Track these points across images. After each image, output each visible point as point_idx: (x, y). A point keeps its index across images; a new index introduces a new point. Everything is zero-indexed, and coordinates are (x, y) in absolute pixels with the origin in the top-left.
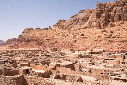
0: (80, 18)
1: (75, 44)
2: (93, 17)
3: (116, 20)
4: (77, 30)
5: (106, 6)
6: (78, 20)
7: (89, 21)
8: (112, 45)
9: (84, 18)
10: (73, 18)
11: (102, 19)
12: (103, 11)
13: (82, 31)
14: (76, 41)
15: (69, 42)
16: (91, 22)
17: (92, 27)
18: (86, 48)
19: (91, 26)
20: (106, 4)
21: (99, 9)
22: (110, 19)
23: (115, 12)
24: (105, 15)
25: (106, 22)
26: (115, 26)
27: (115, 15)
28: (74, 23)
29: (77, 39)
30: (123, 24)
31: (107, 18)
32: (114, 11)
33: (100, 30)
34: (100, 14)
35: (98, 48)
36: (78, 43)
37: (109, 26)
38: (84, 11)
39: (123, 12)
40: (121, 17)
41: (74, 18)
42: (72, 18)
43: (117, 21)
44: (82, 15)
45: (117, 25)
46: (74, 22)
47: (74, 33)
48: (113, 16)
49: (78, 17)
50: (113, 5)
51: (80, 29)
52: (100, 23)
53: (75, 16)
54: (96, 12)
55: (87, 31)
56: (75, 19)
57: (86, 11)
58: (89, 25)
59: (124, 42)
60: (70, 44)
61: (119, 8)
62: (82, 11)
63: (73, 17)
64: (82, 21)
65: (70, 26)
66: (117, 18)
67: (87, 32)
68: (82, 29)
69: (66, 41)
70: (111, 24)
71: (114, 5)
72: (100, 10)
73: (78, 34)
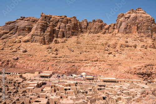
0: (20, 26)
1: (18, 64)
2: (36, 29)
3: (60, 36)
4: (15, 42)
5: (51, 19)
6: (17, 29)
7: (31, 33)
8: (60, 66)
9: (25, 27)
10: (9, 25)
11: (47, 33)
12: (47, 24)
13: (23, 44)
14: (18, 59)
15: (8, 61)
16: (34, 35)
17: (36, 41)
18: (33, 69)
19: (34, 40)
20: (51, 17)
21: (43, 21)
22: (54, 35)
23: (59, 28)
24: (50, 30)
25: (51, 37)
26: (59, 43)
27: (59, 31)
28: (11, 32)
29: (18, 56)
30: (66, 42)
31: (52, 33)
32: (58, 26)
33: (45, 46)
34: (45, 27)
35: (47, 69)
36: (21, 62)
37: (53, 42)
38: (26, 19)
39: (66, 29)
40: (65, 34)
41: (11, 25)
42: (7, 24)
43: (61, 38)
44: (22, 24)
45: (61, 42)
46: (10, 30)
47: (12, 46)
48: (57, 32)
49: (17, 24)
50: (57, 19)
51: (20, 42)
52: (44, 38)
53: (13, 24)
54: (40, 24)
55: (30, 45)
56: (13, 27)
57: (28, 20)
58: (32, 38)
59: (69, 63)
60: (11, 63)
61: (63, 25)
62: (23, 19)
63: (9, 23)
64: (22, 31)
65: (5, 35)
66: (61, 34)
67: (30, 47)
68: (23, 42)
69: (3, 59)
70: (56, 40)
71: (59, 20)
72: (45, 23)
73: (19, 49)
